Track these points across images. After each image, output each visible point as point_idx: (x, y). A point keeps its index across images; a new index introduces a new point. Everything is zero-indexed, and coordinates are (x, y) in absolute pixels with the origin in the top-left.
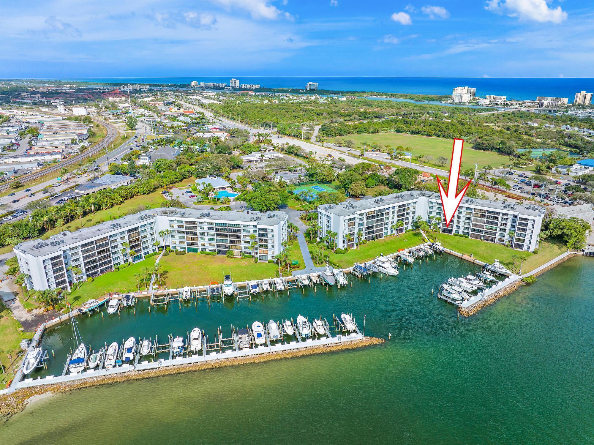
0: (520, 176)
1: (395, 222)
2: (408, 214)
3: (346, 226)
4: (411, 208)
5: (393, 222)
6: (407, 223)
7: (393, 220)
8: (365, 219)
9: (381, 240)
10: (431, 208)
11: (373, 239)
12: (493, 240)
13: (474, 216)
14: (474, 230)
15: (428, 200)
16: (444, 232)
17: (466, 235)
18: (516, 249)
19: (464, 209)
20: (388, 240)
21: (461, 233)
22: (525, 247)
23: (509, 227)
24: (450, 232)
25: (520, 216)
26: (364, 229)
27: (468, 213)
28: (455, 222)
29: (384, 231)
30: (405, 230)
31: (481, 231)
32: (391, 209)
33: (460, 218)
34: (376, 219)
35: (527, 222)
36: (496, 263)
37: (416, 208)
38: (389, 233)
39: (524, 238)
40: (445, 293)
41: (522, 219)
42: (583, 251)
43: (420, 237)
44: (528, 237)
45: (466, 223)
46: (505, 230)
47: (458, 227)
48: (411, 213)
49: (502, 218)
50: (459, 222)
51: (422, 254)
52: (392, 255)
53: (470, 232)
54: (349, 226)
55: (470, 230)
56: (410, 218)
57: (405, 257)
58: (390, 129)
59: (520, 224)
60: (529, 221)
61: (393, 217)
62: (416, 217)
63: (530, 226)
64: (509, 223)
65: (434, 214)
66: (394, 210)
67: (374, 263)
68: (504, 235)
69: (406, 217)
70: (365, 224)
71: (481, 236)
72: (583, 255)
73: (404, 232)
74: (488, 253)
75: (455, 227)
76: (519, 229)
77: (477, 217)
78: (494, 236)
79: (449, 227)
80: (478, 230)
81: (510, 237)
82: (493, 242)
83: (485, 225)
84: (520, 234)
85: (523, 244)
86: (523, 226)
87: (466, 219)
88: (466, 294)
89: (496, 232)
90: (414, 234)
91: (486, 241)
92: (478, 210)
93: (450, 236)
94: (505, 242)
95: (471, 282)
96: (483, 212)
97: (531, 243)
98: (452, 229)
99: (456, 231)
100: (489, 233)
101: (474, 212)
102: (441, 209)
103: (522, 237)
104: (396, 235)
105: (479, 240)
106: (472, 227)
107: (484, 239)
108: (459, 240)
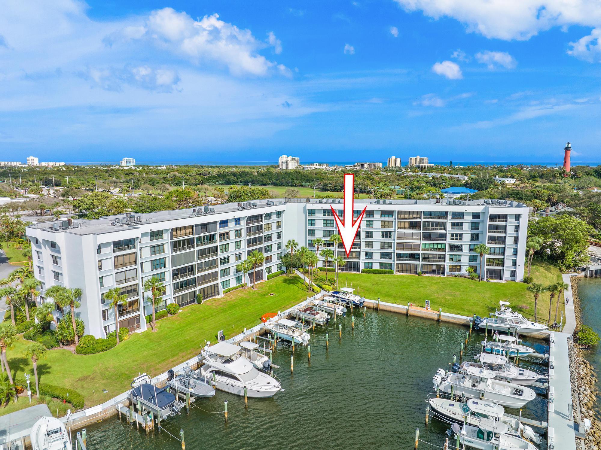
1: (244, 257)
2: (268, 238)
3: (109, 265)
4: (274, 226)
5: (239, 257)
6: (269, 259)
7: (238, 252)
8: (167, 248)
9: (215, 300)
10: (312, 223)
11: (196, 299)
12: (440, 271)
13: (399, 228)
14: (399, 256)
15: (305, 207)
16: (343, 270)
17: (386, 269)
18: (492, 281)
20: (232, 297)
21: (376, 267)
22: (507, 275)
23: (466, 238)
24: (355, 266)
25: (492, 211)
26: (169, 276)
27: (386, 224)
28: (363, 245)
29: (220, 280)
30: (265, 275)
31: (416, 257)
32: (231, 225)
33: (371, 236)
34: (197, 249)
35: (504, 223)
36: (502, 310)
37: (284, 225)
38: (234, 283)
39: (502, 257)
41: (493, 218)
42: (584, 270)
43: (299, 285)
44: (509, 252)
45: (383, 245)
46: (459, 248)
47: (369, 255)
48: (274, 237)
49: (453, 224)
51: (321, 318)
52: (247, 332)
53: (394, 261)
54: (117, 266)
55: (394, 256)
56: (274, 248)
57: (285, 332)
58: (217, 181)
59: (493, 229)
60: (509, 220)
61: (238, 245)
62: (285, 243)
63: (510, 230)
64: (467, 230)
65: (319, 235)
66: (238, 227)
67: (200, 365)
68: (459, 258)
69: (264, 245)
70: (168, 262)
71: (416, 266)
72: (586, 276)
73: (265, 279)
74: (450, 295)
75: (363, 255)
76: (492, 239)
77: (404, 228)
78: (442, 261)
79: (352, 258)
80: (410, 254)
81: (473, 259)
82: (441, 276)
83: (422, 242)
84: (493, 249)
85: (501, 268)
86: (498, 232)
87: (383, 237)
88: (517, 424)
89: (444, 253)
90: (285, 281)
91: (427, 275)
92: (405, 212)
93: (359, 274)
94: (464, 271)
95: (501, 373)
96: (415, 216)
97: (517, 264)
98: (358, 261)
99: (367, 265)
100: (432, 258)
101: (398, 219)
102: (332, 222)
103: (499, 254)
104: (249, 285)
105: (415, 274)
106: (396, 251)
107: (424, 272)
108: (379, 280)
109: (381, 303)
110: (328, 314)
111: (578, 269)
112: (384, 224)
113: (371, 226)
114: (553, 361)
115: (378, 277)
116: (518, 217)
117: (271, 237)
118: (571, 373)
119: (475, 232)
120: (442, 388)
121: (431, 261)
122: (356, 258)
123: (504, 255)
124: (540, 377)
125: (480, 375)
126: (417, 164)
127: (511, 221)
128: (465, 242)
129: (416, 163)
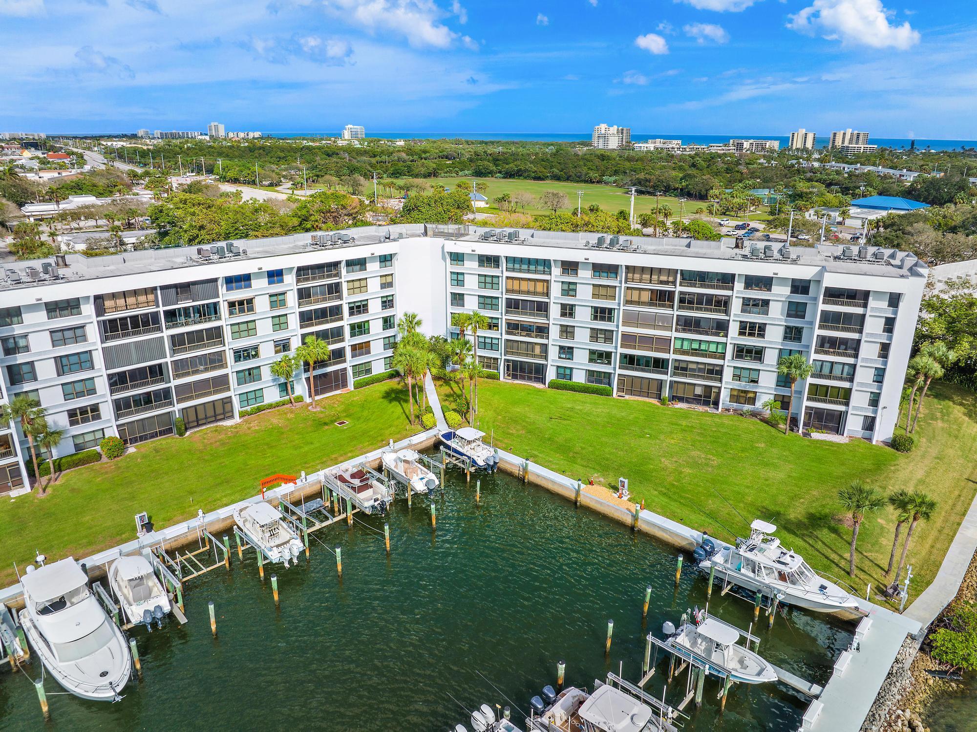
0: (738, 227)
1: (295, 346)
2: (359, 308)
4: (374, 285)
5: (283, 346)
6: (361, 349)
7: (280, 336)
8: (92, 333)
9: (223, 429)
10: (458, 279)
11: (175, 427)
12: (709, 398)
13: (628, 302)
14: (630, 361)
15: (443, 246)
16: (515, 377)
17: (598, 384)
18: (816, 435)
19: (585, 274)
20: (254, 425)
21: (579, 378)
22: (854, 425)
23: (774, 336)
24: (539, 372)
25: (831, 281)
26: (101, 387)
27: (603, 291)
28: (554, 332)
29: (236, 389)
30: (352, 379)
31: (659, 365)
32: (259, 283)
33: (571, 315)
34: (168, 332)
35: (859, 310)
36: (757, 540)
37: (398, 281)
38: (272, 395)
39: (846, 385)
41: (833, 295)
44: (864, 376)
45: (595, 334)
46: (758, 354)
47: (567, 352)
48: (375, 307)
49: (746, 301)
50: (567, 331)
51: (371, 498)
52: (205, 518)
53: (615, 370)
55: (616, 360)
56: (376, 327)
59: (829, 320)
60: (872, 303)
61: (280, 322)
62: (399, 319)
63: (873, 326)
64: (776, 317)
65: (471, 305)
68: (753, 375)
69: (347, 320)
70: (98, 360)
71: (661, 383)
73: (351, 386)
74: (695, 464)
75: (553, 353)
76: (827, 344)
77: (638, 303)
78: (715, 380)
79: (534, 356)
80: (649, 359)
81: (785, 381)
82: (710, 410)
83: (675, 334)
84: (829, 365)
85: (842, 408)
86: (844, 329)
87: (595, 318)
89: (719, 362)
90: (388, 394)
91: (681, 405)
92: (643, 269)
93: (539, 390)
94: (762, 403)
96: (664, 278)
97: (881, 404)
98: (544, 362)
99: (561, 371)
100: (694, 370)
101: (626, 282)
102: (495, 280)
103: (841, 379)
104: (308, 400)
105: (654, 401)
106: (621, 350)
107: (674, 398)
108: (572, 409)
109: (532, 468)
112: (599, 291)
113: (571, 293)
116: (894, 300)
117: (366, 306)
119: (795, 322)
121: (693, 376)
122: (540, 357)
123: (851, 380)
126: (846, 144)
127: (878, 307)
128: (771, 342)
129: (843, 142)
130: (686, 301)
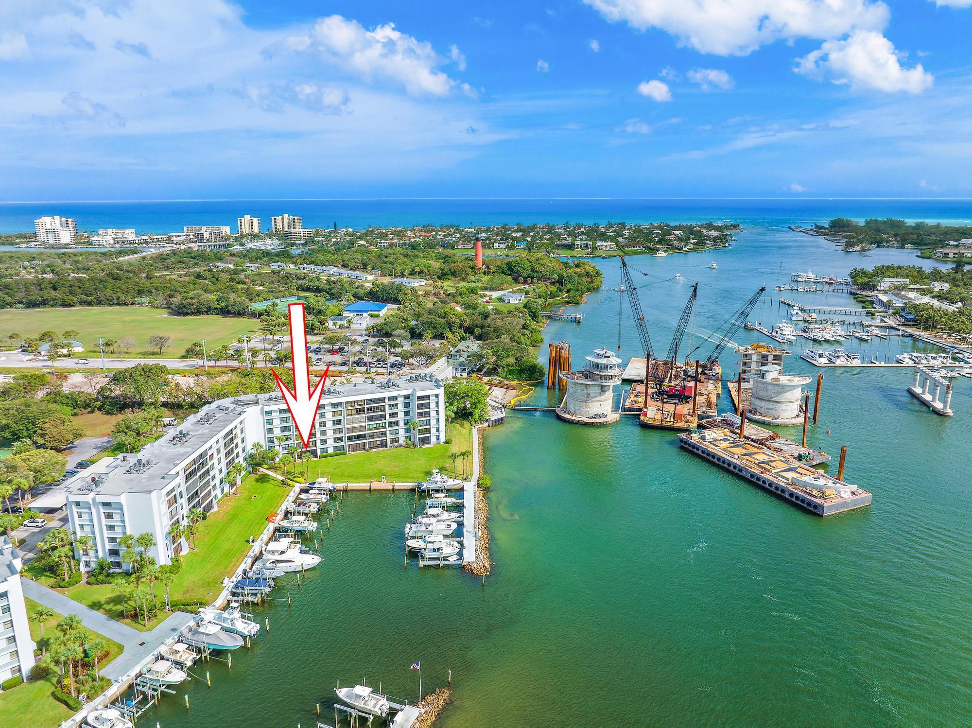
1: (224, 470)
2: (237, 446)
3: (165, 510)
4: (239, 434)
5: (221, 471)
7: (220, 467)
8: (183, 482)
9: (213, 513)
10: (270, 422)
12: (384, 444)
13: (348, 415)
14: (349, 438)
15: (262, 409)
17: (339, 451)
18: (424, 447)
19: (328, 408)
21: (331, 451)
22: (433, 439)
23: (401, 415)
24: (312, 454)
25: (419, 394)
26: (185, 505)
27: (336, 414)
28: (318, 434)
29: (213, 495)
30: (239, 479)
31: (362, 437)
32: (214, 446)
33: (325, 426)
34: (198, 475)
35: (428, 401)
36: (434, 475)
37: (247, 431)
38: (220, 495)
39: (428, 427)
40: (428, 554)
41: (420, 398)
42: (487, 420)
43: (272, 482)
44: (433, 422)
45: (335, 431)
46: (397, 423)
47: (324, 442)
48: (240, 444)
49: (390, 406)
51: (314, 508)
53: (346, 443)
55: (345, 439)
56: (241, 452)
57: (297, 525)
59: (420, 406)
60: (431, 398)
61: (220, 461)
63: (433, 405)
64: (401, 409)
65: (277, 432)
66: (218, 446)
68: (397, 432)
69: (235, 452)
70: (184, 493)
71: (364, 444)
72: (489, 426)
75: (318, 443)
76: (421, 414)
77: (351, 415)
78: (384, 437)
79: (310, 447)
80: (358, 436)
81: (407, 430)
82: (384, 448)
83: (367, 423)
84: (422, 422)
85: (429, 435)
86: (425, 409)
87: (334, 425)
88: (450, 542)
90: (257, 480)
91: (374, 450)
92: (351, 402)
93: (317, 461)
94: (402, 441)
95: (439, 518)
96: (359, 404)
97: (440, 431)
98: (315, 448)
99: (322, 450)
100: (376, 435)
101: (345, 408)
102: (288, 419)
103: (426, 425)
104: (231, 493)
105: (364, 451)
106: (347, 435)
107: (371, 448)
108: (338, 463)
109: (349, 485)
110: (318, 504)
111: (483, 421)
112: (334, 414)
113: (323, 417)
114: (465, 504)
115: (336, 460)
116: (437, 396)
118: (475, 508)
119: (407, 409)
120: (410, 534)
121: (376, 438)
122: (313, 447)
123: (430, 425)
124: (459, 515)
125: (430, 522)
126: (286, 229)
127: (433, 399)
128: (400, 418)
129: (283, 227)
130: (370, 410)
